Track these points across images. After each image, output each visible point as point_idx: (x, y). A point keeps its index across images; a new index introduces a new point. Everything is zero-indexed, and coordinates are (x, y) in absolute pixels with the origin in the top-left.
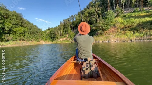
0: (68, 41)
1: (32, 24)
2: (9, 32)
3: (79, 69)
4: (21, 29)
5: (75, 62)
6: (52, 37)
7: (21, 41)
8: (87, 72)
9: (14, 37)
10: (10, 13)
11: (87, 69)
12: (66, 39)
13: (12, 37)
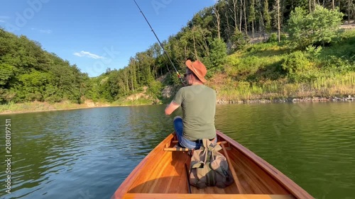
0: (145, 101)
1: (67, 63)
2: (8, 83)
3: (184, 166)
4: (36, 76)
5: (174, 149)
6: (112, 91)
7: (36, 101)
8: (203, 173)
9: (19, 95)
10: (12, 43)
11: (202, 166)
12: (142, 97)
13: (14, 94)
